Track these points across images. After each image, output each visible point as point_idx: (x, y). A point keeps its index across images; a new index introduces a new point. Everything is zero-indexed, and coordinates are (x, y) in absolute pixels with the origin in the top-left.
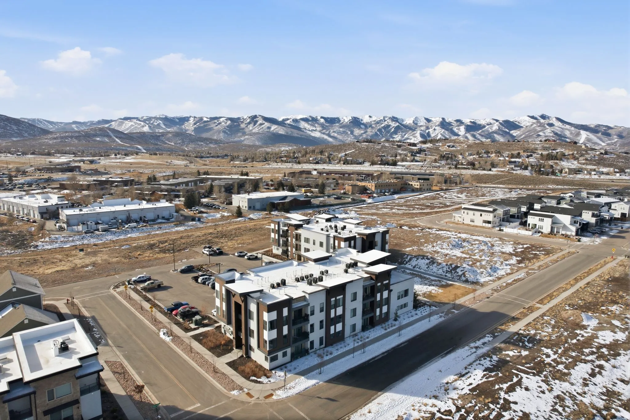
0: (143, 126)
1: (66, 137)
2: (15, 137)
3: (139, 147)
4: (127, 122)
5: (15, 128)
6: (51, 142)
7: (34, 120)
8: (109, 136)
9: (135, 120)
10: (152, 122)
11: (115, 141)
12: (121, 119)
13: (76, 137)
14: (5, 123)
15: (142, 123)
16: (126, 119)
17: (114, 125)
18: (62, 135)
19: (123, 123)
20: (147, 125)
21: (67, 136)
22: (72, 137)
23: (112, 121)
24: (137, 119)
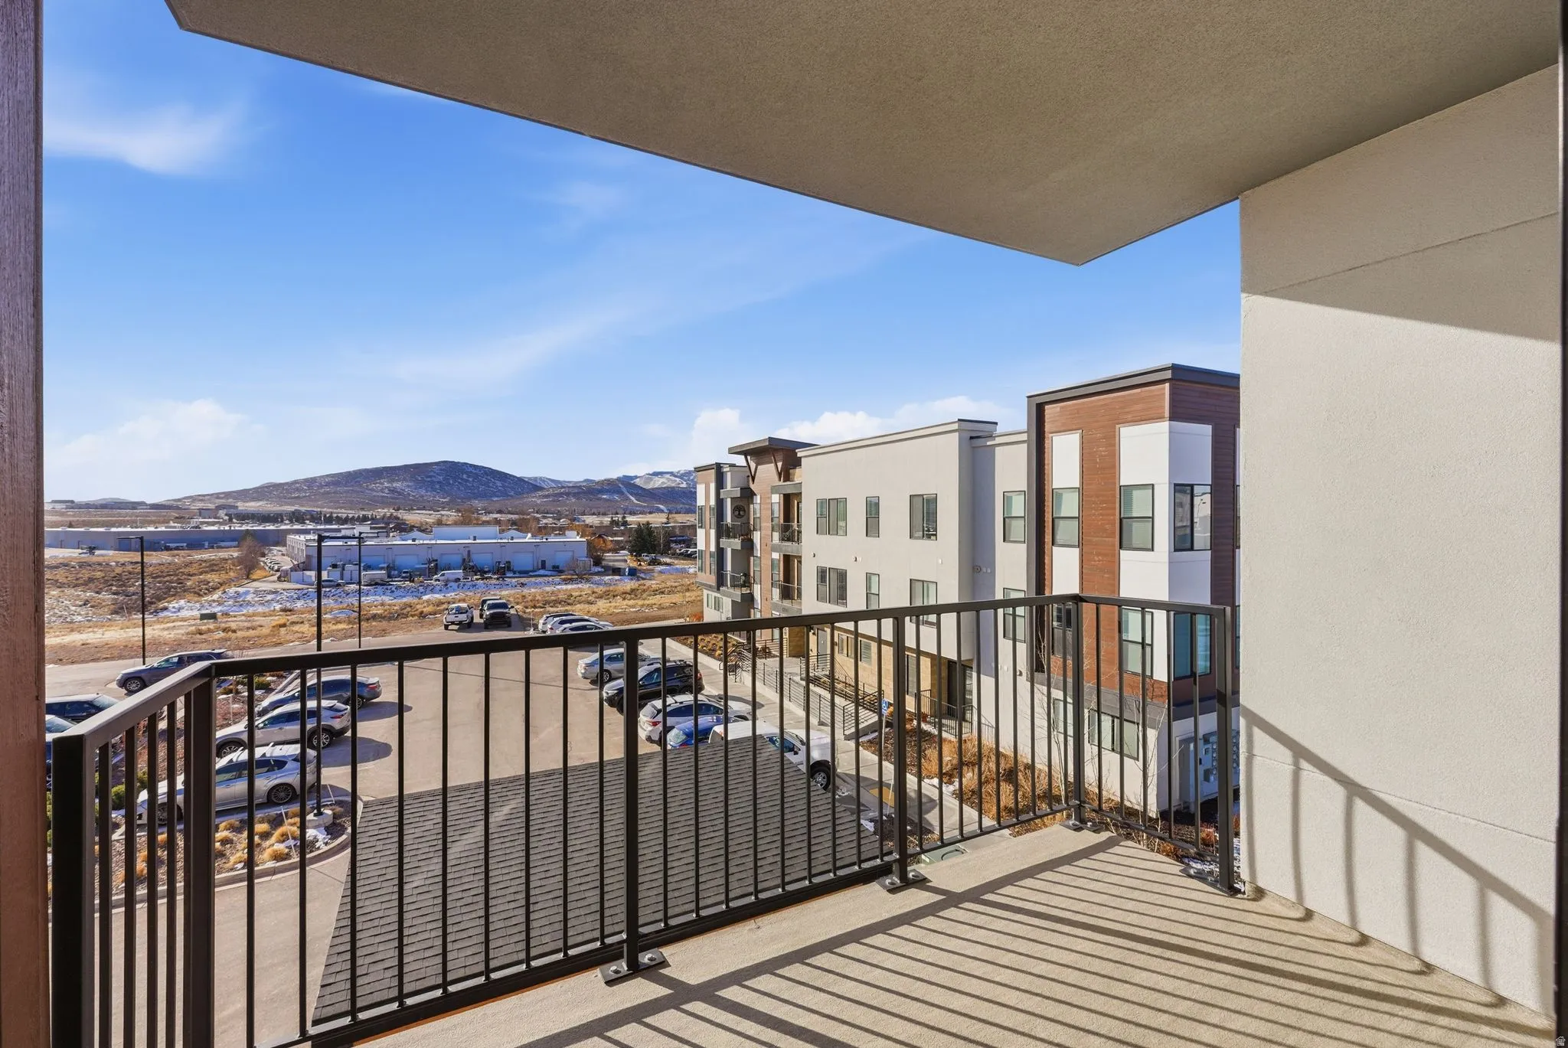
0: (679, 484)
1: (560, 495)
2: (498, 497)
3: (661, 507)
4: (656, 478)
5: (499, 484)
6: (539, 502)
7: (535, 479)
8: (620, 492)
9: (668, 476)
10: (692, 478)
11: (628, 499)
12: (649, 474)
13: (575, 495)
14: (489, 478)
15: (678, 479)
16: (656, 474)
17: (637, 482)
18: (556, 492)
19: (651, 480)
20: (685, 483)
21: (562, 493)
22: (568, 494)
23: (636, 477)
24: (672, 474)
